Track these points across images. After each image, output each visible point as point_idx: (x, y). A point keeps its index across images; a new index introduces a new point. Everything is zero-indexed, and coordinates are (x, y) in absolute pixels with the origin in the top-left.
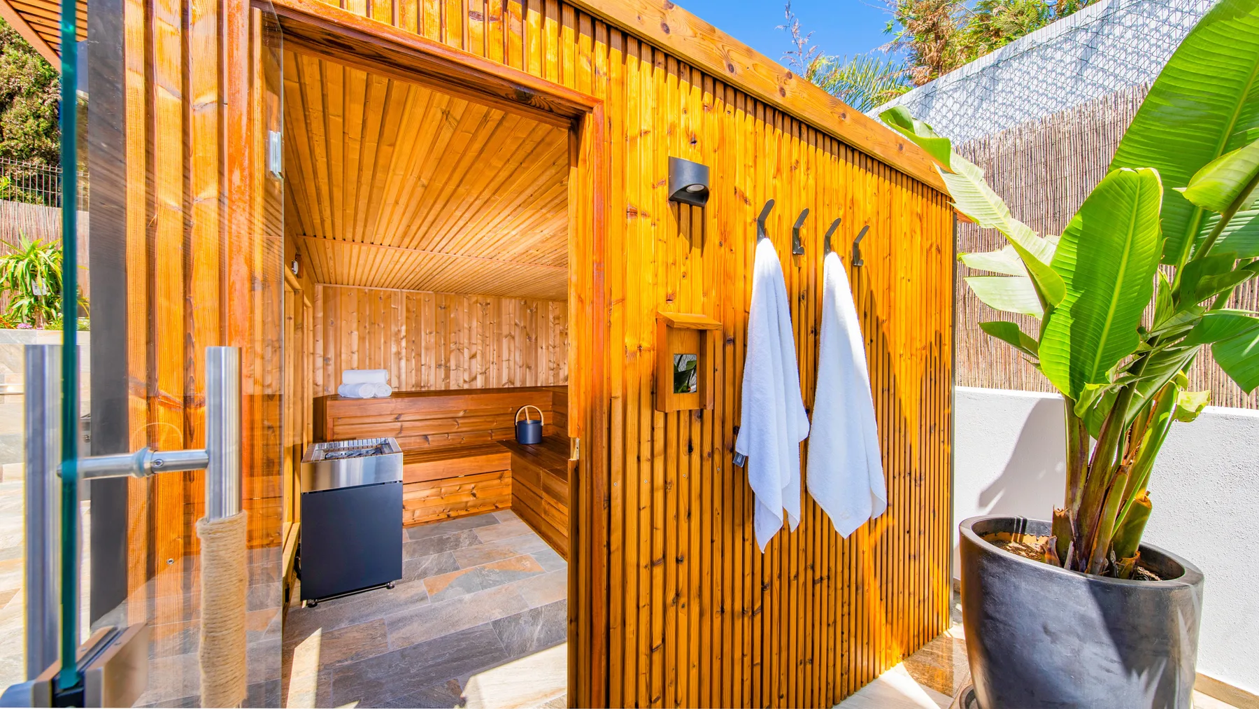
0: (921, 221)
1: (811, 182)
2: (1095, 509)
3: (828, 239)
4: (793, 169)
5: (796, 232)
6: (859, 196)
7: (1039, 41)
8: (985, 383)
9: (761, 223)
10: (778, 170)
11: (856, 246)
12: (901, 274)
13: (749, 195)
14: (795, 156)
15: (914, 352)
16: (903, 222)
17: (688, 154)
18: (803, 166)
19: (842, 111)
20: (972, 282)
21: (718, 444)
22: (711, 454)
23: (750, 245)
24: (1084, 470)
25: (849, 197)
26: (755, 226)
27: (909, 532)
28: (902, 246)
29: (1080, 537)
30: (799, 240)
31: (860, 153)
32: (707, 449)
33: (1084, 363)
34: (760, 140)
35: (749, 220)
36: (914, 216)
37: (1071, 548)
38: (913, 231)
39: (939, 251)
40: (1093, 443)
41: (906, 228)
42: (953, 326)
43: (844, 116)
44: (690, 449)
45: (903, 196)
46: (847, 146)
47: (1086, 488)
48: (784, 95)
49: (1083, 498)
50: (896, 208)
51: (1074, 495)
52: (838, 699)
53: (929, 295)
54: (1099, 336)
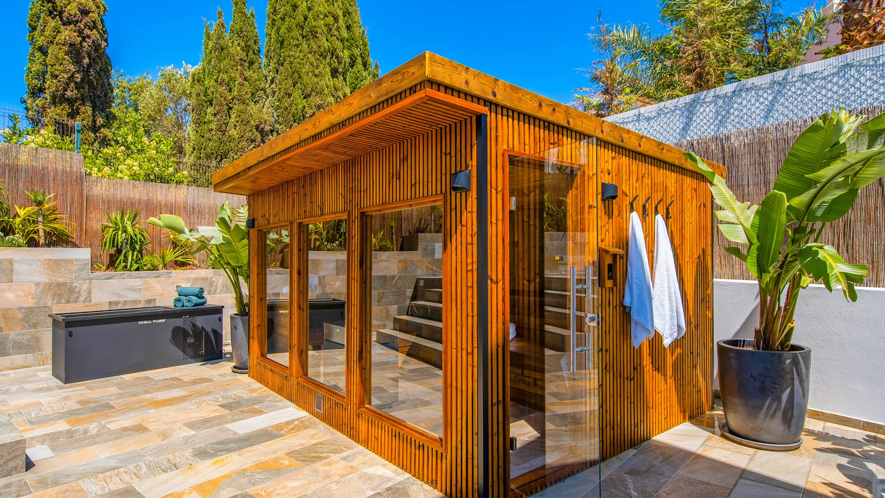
0: (696, 192)
1: (650, 182)
2: (771, 326)
3: (656, 208)
4: (643, 177)
5: (644, 206)
6: (669, 184)
7: (756, 84)
8: (730, 277)
9: (631, 204)
10: (638, 179)
11: (667, 209)
12: (687, 220)
13: (628, 193)
14: (644, 172)
15: (694, 260)
16: (688, 194)
17: (607, 180)
18: (647, 175)
19: (662, 147)
20: (720, 226)
21: (618, 303)
22: (616, 306)
23: (628, 214)
24: (766, 310)
25: (665, 186)
26: (629, 205)
27: (692, 353)
28: (687, 205)
29: (765, 338)
30: (645, 210)
31: (669, 164)
32: (615, 304)
33: (765, 265)
34: (631, 167)
35: (628, 204)
36: (693, 190)
37: (762, 343)
38: (692, 198)
39: (704, 206)
40: (769, 298)
41: (689, 197)
42: (712, 246)
43: (663, 149)
44: (609, 304)
45: (688, 180)
46: (663, 162)
47: (767, 317)
48: (640, 147)
49: (766, 321)
50: (685, 188)
51: (762, 320)
52: (663, 430)
53: (701, 229)
54: (770, 253)
